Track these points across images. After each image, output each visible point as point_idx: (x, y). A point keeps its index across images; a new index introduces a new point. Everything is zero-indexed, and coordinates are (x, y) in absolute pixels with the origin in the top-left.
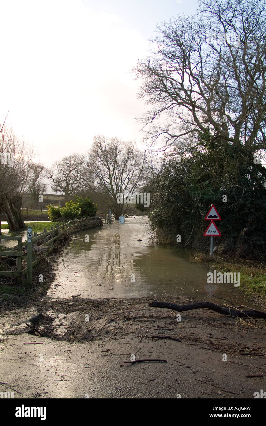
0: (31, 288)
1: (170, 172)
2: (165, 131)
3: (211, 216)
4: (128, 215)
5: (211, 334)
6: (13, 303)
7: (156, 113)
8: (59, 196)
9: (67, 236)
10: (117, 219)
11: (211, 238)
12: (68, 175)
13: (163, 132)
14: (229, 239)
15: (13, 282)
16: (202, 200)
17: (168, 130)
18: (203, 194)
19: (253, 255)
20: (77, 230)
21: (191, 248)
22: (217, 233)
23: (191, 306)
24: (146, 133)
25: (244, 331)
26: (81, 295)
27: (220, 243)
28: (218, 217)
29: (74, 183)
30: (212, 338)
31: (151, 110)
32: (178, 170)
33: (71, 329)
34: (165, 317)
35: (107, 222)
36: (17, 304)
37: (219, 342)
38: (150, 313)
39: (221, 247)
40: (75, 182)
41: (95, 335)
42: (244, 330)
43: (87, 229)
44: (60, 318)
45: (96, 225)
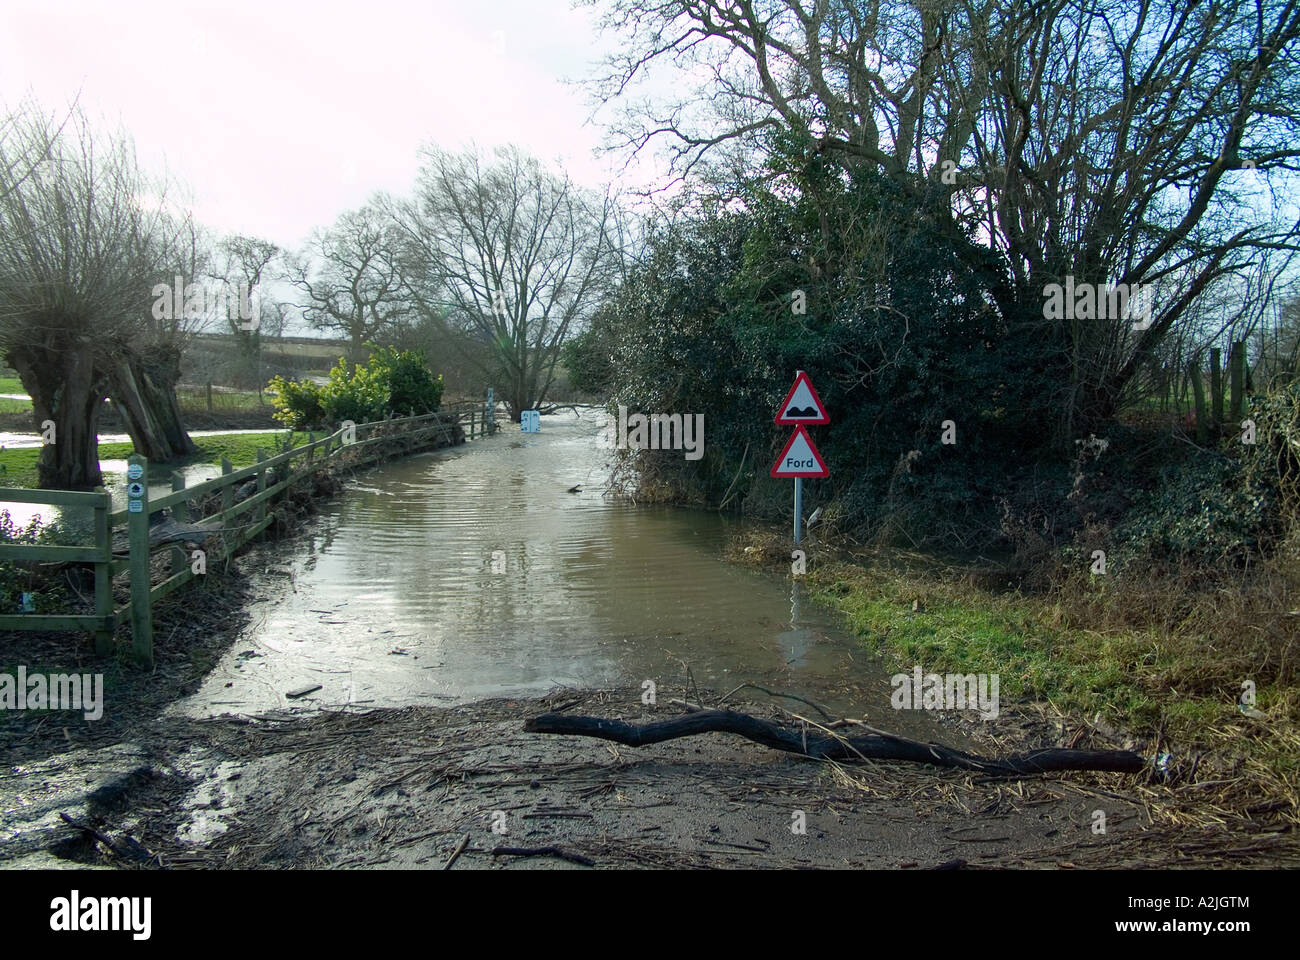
0: (148, 669)
1: (672, 261)
2: (669, 126)
3: (795, 412)
4: (554, 406)
5: (715, 830)
6: (65, 730)
7: (634, 63)
8: (330, 343)
9: (326, 482)
10: (517, 419)
11: (797, 482)
12: (360, 272)
13: (660, 127)
14: (861, 486)
15: (81, 650)
16: (771, 357)
17: (678, 122)
18: (777, 337)
19: (933, 539)
20: (368, 459)
21: (740, 514)
22: (817, 468)
23: (674, 725)
24: (606, 130)
25: (836, 813)
26: (320, 687)
27: (830, 497)
28: (819, 413)
29: (378, 300)
30: (717, 843)
31: (617, 50)
32: (702, 257)
33: (241, 819)
34: (580, 768)
35: (478, 427)
36: (81, 733)
37: (734, 860)
38: (533, 754)
39: (833, 513)
40: (385, 296)
41: (316, 843)
42: (836, 809)
43: (406, 454)
44: (216, 781)
45: (440, 439)
